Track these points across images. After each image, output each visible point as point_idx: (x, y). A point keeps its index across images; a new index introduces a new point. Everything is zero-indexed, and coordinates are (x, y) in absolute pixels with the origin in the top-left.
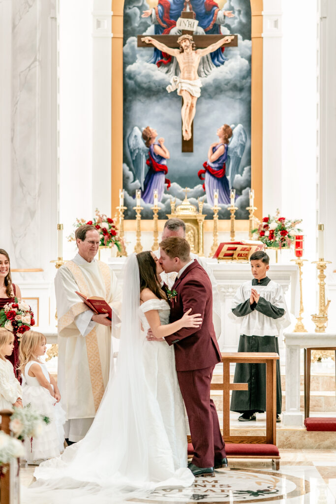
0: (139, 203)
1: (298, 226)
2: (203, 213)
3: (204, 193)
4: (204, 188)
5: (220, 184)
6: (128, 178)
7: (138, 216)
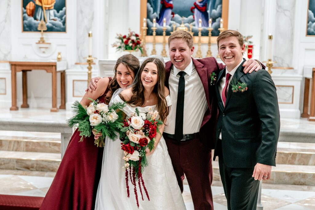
0: (155, 26)
1: (249, 40)
2: (192, 31)
3: (193, 21)
4: (194, 17)
5: (203, 16)
6: (150, 11)
7: (154, 33)
